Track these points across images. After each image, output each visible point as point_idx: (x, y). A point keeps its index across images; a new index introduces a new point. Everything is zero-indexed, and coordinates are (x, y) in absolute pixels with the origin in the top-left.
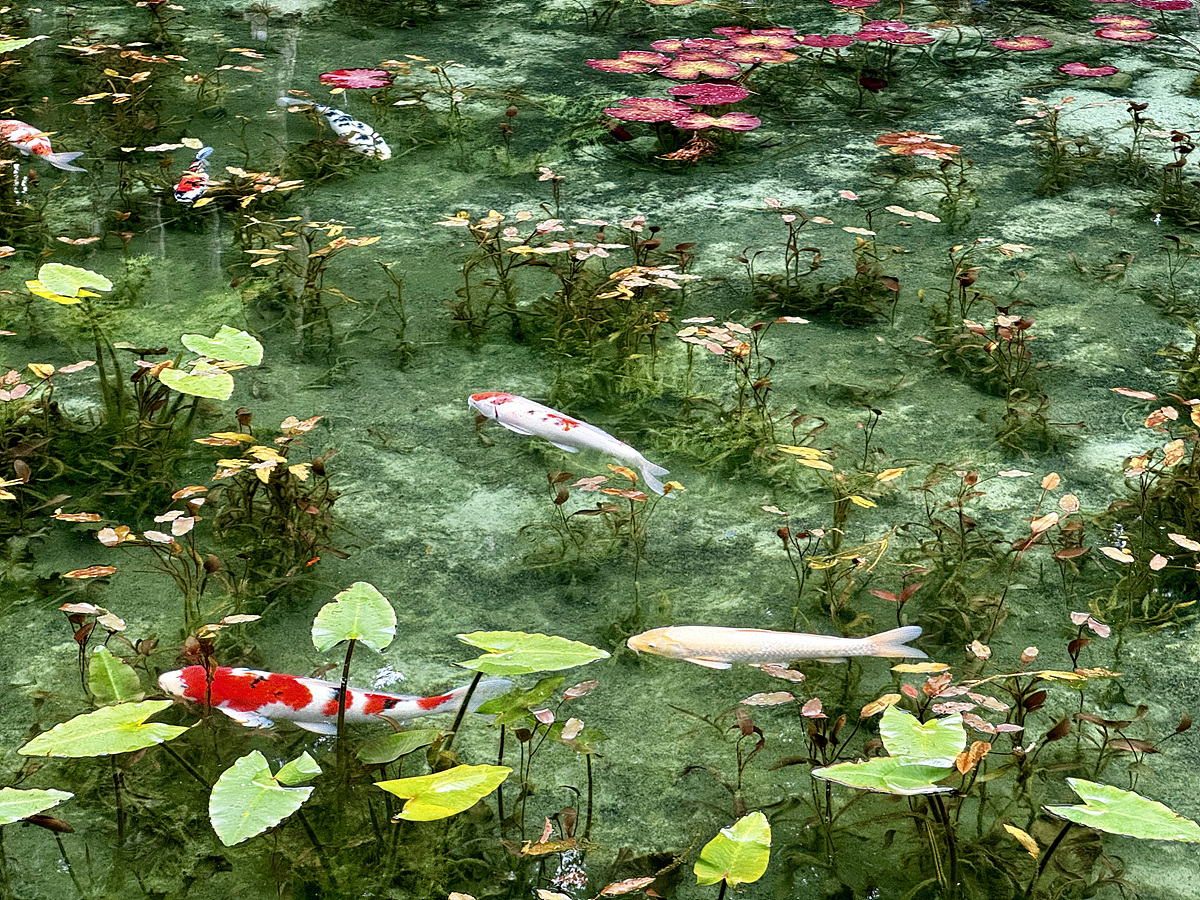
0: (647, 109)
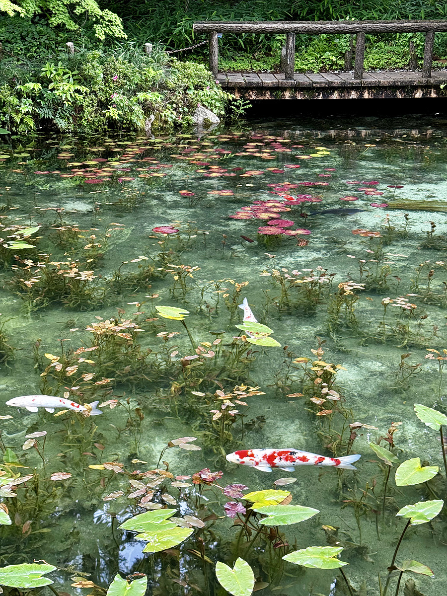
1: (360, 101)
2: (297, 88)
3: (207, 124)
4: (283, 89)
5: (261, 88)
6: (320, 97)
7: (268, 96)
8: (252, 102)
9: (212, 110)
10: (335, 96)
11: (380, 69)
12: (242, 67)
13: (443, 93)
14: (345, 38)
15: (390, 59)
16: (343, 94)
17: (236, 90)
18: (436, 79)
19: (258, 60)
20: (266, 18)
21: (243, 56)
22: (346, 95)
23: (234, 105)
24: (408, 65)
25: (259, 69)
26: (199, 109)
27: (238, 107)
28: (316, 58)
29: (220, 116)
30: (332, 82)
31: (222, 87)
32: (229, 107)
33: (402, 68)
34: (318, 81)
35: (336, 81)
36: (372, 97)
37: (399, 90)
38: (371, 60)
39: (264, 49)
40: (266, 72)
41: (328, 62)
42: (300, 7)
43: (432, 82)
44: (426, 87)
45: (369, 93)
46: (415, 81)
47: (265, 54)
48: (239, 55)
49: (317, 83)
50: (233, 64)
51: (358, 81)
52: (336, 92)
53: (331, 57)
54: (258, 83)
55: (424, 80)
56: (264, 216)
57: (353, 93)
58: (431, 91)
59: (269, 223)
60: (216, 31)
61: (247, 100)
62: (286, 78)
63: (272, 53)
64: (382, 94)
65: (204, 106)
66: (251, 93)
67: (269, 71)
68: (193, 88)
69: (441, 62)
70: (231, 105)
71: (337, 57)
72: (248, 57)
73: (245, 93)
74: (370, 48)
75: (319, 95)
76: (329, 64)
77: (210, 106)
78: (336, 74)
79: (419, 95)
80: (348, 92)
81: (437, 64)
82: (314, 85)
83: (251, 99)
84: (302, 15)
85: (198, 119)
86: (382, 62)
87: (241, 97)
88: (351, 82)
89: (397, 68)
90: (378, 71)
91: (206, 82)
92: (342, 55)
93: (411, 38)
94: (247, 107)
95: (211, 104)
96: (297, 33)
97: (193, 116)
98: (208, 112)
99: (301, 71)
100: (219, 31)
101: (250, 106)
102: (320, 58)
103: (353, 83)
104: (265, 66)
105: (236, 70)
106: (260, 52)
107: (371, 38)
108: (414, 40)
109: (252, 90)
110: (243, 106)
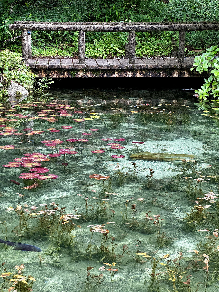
0: (29, 176)
1: (134, 79)
2: (87, 70)
3: (18, 96)
4: (77, 70)
5: (60, 70)
6: (105, 76)
7: (66, 75)
8: (54, 79)
9: (23, 85)
10: (116, 75)
11: (151, 56)
12: (50, 54)
13: (193, 74)
14: (124, 34)
15: (158, 49)
16: (121, 74)
17: (43, 71)
18: (188, 64)
19: (62, 49)
20: (69, 19)
21: (52, 46)
22: (124, 75)
23: (40, 82)
24: (171, 54)
25: (62, 55)
26: (12, 85)
27: (43, 83)
28: (104, 48)
29: (29, 90)
30: (112, 66)
31: (31, 69)
32: (36, 83)
33: (167, 56)
34: (103, 65)
35: (115, 65)
36: (143, 77)
37: (161, 71)
38: (144, 50)
39: (68, 42)
40: (68, 58)
41: (113, 51)
42: (96, 11)
43: (185, 66)
44: (181, 69)
45: (140, 74)
46: (172, 66)
47: (69, 45)
48: (49, 45)
49: (102, 66)
50: (43, 52)
51: (132, 65)
52: (116, 73)
53: (115, 48)
54: (58, 66)
55: (179, 65)
56: (29, 165)
57: (129, 73)
58: (184, 73)
59: (31, 170)
60: (26, 29)
61: (50, 78)
62: (79, 63)
63: (73, 44)
64: (149, 74)
65: (17, 82)
66: (54, 73)
67: (70, 57)
68: (8, 69)
69: (195, 51)
70: (38, 82)
71: (119, 48)
72: (56, 47)
73: (49, 73)
74: (144, 41)
75: (104, 75)
76: (113, 53)
77: (21, 82)
78: (118, 60)
79: (176, 75)
80: (125, 73)
81: (192, 53)
82: (100, 68)
83: (54, 77)
84: (97, 17)
85: (11, 92)
86: (152, 52)
87: (46, 76)
88: (126, 65)
89: (163, 56)
90: (149, 58)
91: (19, 65)
92: (123, 47)
93: (172, 34)
94: (50, 83)
95: (22, 81)
96: (86, 31)
97: (7, 89)
98: (20, 87)
99: (93, 57)
100: (29, 29)
101: (53, 82)
102: (107, 48)
103: (127, 67)
104: (67, 54)
105: (45, 56)
106: (65, 43)
107: (145, 34)
108: (175, 36)
109: (54, 71)
110: (47, 82)
